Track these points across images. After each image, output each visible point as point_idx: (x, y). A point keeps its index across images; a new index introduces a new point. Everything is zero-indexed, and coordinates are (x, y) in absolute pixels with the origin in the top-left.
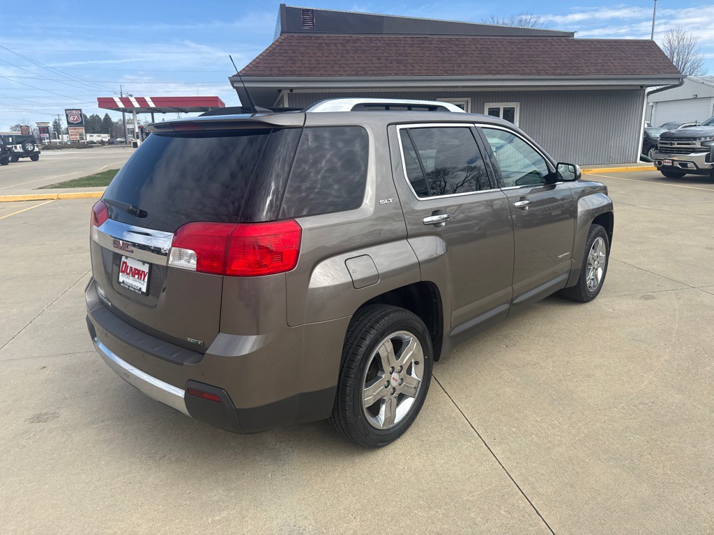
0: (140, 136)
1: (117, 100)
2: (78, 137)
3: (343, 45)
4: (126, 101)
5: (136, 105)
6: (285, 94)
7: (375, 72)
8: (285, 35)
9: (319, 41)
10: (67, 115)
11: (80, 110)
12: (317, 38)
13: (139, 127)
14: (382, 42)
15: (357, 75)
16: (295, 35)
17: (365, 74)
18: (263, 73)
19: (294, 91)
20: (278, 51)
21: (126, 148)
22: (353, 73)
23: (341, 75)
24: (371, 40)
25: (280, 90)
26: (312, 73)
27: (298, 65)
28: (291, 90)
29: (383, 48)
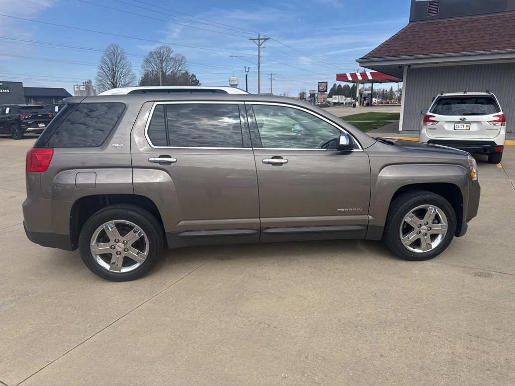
0: (359, 100)
1: (348, 75)
2: (322, 100)
3: (460, 26)
4: (354, 76)
5: (360, 78)
6: (406, 68)
7: (483, 47)
8: (412, 24)
9: (439, 25)
10: (319, 86)
11: (327, 82)
12: (438, 23)
13: (359, 93)
14: (502, 19)
15: (463, 51)
16: (420, 23)
17: (472, 50)
18: (382, 55)
19: (411, 67)
20: (400, 37)
21: (348, 108)
22: (461, 49)
23: (448, 52)
24: (491, 19)
25: (400, 67)
26: (422, 52)
27: (412, 47)
28: (409, 66)
29: (501, 25)
